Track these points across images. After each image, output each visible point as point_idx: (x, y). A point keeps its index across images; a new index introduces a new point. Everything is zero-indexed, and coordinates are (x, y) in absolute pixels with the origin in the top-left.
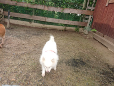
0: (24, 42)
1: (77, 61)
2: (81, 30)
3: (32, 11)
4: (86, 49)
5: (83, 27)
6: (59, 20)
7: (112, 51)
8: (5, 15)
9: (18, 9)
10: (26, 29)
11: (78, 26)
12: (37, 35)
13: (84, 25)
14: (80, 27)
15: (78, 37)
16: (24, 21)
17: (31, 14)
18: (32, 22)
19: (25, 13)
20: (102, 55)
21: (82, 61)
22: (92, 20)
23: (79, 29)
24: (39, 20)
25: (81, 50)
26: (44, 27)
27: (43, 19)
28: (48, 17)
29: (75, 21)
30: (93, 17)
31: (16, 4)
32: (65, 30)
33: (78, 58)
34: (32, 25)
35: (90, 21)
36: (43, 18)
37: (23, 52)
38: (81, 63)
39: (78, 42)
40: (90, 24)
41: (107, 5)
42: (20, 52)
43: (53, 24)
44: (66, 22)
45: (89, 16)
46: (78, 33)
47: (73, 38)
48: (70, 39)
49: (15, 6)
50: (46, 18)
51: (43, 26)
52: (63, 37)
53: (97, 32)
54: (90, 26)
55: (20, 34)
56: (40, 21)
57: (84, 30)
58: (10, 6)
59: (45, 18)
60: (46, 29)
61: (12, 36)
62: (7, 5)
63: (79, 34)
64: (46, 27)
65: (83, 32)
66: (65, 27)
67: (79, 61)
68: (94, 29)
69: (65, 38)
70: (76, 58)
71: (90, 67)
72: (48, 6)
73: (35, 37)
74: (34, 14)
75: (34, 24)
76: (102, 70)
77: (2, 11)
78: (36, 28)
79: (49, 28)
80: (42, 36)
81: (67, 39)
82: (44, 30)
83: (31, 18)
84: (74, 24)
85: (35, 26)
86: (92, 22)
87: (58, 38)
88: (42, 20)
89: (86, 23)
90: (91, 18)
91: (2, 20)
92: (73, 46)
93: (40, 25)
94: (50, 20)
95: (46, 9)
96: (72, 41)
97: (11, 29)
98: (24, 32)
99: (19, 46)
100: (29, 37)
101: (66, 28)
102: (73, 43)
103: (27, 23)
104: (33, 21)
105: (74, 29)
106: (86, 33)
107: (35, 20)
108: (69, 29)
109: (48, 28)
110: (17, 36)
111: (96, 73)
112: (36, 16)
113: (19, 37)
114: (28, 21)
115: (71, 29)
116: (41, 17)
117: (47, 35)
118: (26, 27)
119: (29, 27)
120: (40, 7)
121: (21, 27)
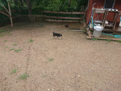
2: (81, 21)
5: (82, 20)
6: (70, 17)
8: (47, 17)
14: (81, 20)
15: (78, 24)
16: (54, 19)
17: (58, 16)
28: (65, 17)
35: (85, 17)
36: (63, 17)
40: (84, 19)
44: (74, 18)
49: (51, 13)
56: (62, 19)
58: (49, 13)
64: (64, 22)
72: (65, 12)
75: (59, 21)
83: (58, 18)
84: (78, 19)
90: (85, 15)
91: (45, 20)
93: (62, 21)
94: (66, 18)
95: (64, 13)
97: (51, 23)
98: (56, 24)
103: (56, 21)
105: (78, 21)
112: (60, 17)
118: (56, 22)
119: (57, 22)
120: (62, 13)
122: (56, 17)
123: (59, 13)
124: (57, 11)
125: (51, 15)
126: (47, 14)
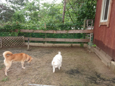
0: (39, 60)
1: (74, 71)
3: (44, 35)
4: (85, 62)
6: (66, 39)
7: (103, 62)
8: (25, 40)
9: (34, 35)
10: (41, 49)
11: (82, 42)
12: (48, 53)
13: (87, 42)
14: (84, 43)
15: (81, 52)
16: (39, 43)
17: (44, 37)
19: (40, 37)
20: (95, 66)
21: (78, 71)
22: (92, 37)
23: (83, 45)
25: (80, 63)
29: (78, 38)
30: (93, 34)
31: (33, 31)
32: (72, 47)
33: (75, 69)
35: (92, 38)
36: (53, 39)
37: (39, 67)
38: (76, 72)
39: (80, 56)
40: (91, 41)
41: (100, 26)
42: (37, 67)
43: (61, 43)
44: (71, 40)
45: (90, 33)
46: (82, 48)
47: (76, 53)
48: (74, 54)
49: (32, 33)
51: (53, 45)
52: (68, 53)
53: (96, 47)
54: (92, 42)
55: (37, 54)
56: (51, 41)
57: (88, 45)
58: (29, 33)
59: (55, 39)
60: (56, 47)
61: (31, 56)
62: (27, 33)
63: (84, 49)
64: (56, 46)
65: (87, 47)
66: (71, 44)
67: (75, 71)
68: (95, 44)
69: (70, 54)
70: (74, 69)
71: (82, 74)
72: (56, 30)
73: (47, 55)
74: (46, 37)
75: (46, 44)
76: (91, 76)
77: (24, 38)
78: (48, 47)
79: (58, 46)
80: (52, 53)
81: (71, 54)
83: (44, 40)
84: (78, 41)
85: (48, 45)
86: (93, 38)
87: (65, 54)
88: (52, 41)
89: (89, 40)
90: (92, 35)
91: (23, 44)
92: (75, 60)
93: (51, 45)
94: (58, 40)
95: (55, 32)
96: (75, 56)
97: (31, 50)
98: (40, 52)
99: (36, 63)
100: (43, 55)
102: (75, 58)
104: (46, 42)
105: (79, 45)
106: (90, 48)
107: (47, 41)
108: (75, 45)
110: (35, 56)
111: (85, 78)
112: (48, 39)
113: (36, 56)
114: (42, 43)
116: (52, 39)
120: (51, 32)
121: (37, 48)
122: (41, 39)
123: (47, 32)
124: (42, 29)
125: (33, 35)
126: (27, 35)
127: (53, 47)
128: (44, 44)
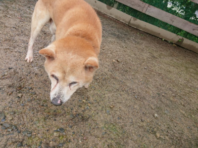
18: (113, 7)
24: (128, 5)
26: (134, 25)
27: (139, 6)
32: (178, 45)
34: (111, 14)
48: (193, 70)
50: (147, 5)
51: (132, 21)
59: (144, 3)
60: (136, 29)
66: (181, 37)
69: (182, 65)
78: (116, 21)
79: (144, 29)
80: (127, 41)
81: (186, 68)
82: (131, 31)
85: (116, 17)
87: (165, 60)
101: (183, 40)
104: (116, 5)
107: (120, 4)
108: (189, 45)
109: (141, 28)
114: (105, 3)
115: (192, 46)
117: (138, 43)
127: (129, 26)
128: (109, 9)
